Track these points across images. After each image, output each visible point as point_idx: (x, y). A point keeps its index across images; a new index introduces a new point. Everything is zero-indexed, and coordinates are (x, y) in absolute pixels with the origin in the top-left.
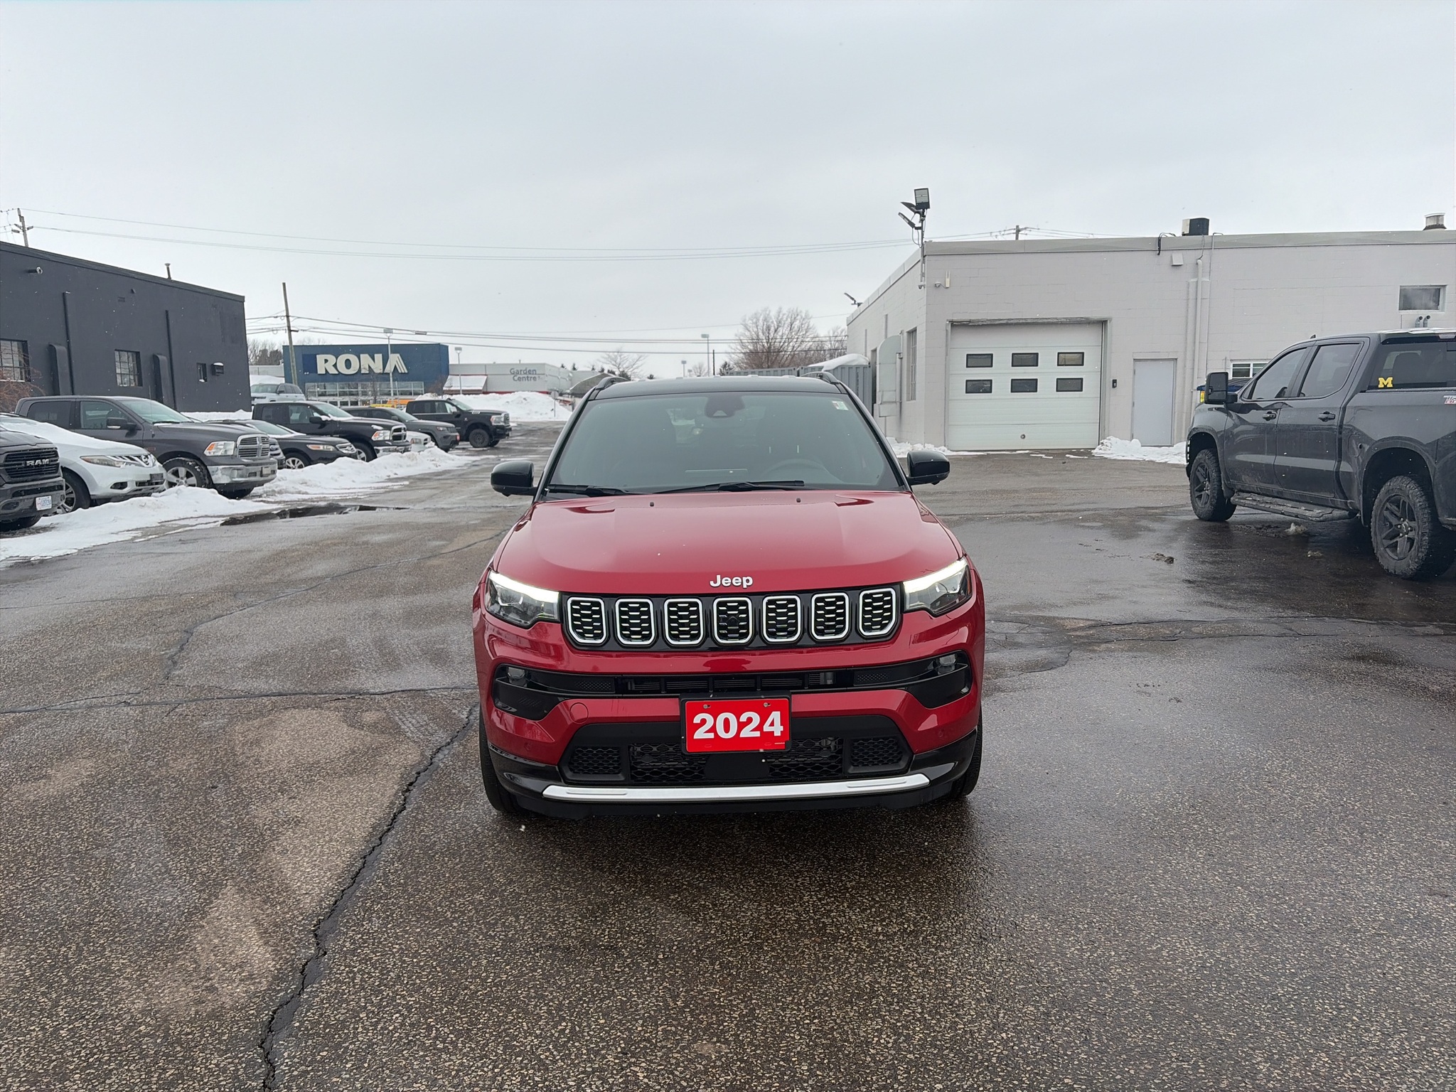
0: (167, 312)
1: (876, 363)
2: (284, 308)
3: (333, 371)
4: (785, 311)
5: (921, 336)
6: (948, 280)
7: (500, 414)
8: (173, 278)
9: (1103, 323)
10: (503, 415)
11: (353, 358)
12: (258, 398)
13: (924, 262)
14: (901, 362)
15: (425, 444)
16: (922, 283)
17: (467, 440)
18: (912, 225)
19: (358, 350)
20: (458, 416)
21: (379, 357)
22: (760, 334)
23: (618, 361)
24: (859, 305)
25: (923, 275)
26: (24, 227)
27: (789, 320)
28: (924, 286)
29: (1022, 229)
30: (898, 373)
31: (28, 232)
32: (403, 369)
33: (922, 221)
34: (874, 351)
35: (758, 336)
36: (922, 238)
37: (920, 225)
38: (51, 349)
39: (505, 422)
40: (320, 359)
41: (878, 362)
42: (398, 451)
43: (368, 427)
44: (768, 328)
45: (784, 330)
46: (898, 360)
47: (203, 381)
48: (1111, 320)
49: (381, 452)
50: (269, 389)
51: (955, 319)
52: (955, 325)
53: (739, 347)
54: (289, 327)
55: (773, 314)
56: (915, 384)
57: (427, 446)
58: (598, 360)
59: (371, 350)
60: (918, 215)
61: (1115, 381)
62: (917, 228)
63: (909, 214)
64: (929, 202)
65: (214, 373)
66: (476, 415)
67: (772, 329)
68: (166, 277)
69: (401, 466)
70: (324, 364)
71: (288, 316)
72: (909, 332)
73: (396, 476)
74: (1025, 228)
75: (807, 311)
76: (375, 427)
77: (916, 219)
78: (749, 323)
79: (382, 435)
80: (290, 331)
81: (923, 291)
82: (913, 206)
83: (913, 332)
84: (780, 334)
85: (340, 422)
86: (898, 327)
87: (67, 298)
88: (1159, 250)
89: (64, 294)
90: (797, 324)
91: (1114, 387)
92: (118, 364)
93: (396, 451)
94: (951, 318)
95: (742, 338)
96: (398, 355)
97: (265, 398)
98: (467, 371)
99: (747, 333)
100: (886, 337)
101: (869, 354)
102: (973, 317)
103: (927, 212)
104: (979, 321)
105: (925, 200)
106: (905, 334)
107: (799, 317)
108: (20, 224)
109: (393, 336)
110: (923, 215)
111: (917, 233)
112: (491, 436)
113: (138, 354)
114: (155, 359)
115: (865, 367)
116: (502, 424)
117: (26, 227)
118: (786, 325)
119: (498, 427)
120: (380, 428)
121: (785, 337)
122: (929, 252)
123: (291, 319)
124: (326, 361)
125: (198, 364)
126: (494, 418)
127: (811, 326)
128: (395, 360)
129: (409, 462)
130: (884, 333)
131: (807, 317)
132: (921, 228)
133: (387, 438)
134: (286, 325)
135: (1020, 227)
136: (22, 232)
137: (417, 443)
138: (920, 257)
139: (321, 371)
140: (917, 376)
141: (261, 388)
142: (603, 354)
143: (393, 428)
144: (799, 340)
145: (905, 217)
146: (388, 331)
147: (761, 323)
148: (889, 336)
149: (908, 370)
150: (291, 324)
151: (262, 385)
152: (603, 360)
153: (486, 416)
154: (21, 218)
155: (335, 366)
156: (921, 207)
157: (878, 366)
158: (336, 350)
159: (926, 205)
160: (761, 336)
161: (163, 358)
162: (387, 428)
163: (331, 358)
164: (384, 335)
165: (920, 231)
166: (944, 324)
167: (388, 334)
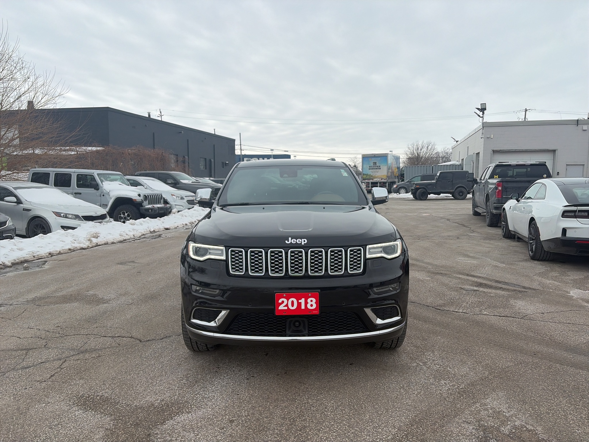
0: (214, 145)
1: (463, 164)
2: (240, 142)
4: (425, 142)
5: (481, 155)
6: (492, 136)
8: (216, 134)
9: (554, 151)
13: (483, 129)
14: (473, 165)
16: (482, 137)
18: (479, 116)
22: (415, 151)
23: (355, 161)
24: (457, 142)
25: (483, 134)
26: (161, 115)
27: (427, 146)
28: (483, 138)
29: (528, 110)
30: (472, 168)
33: (483, 115)
34: (463, 160)
35: (413, 152)
36: (483, 120)
37: (482, 116)
38: (184, 157)
41: (464, 164)
44: (418, 149)
45: (424, 150)
46: (472, 164)
48: (557, 150)
51: (495, 149)
52: (494, 152)
53: (406, 156)
54: (241, 148)
55: (420, 143)
56: (478, 172)
58: (347, 161)
60: (482, 113)
61: (558, 173)
62: (481, 117)
63: (478, 112)
64: (486, 108)
67: (420, 149)
68: (214, 133)
71: (241, 145)
72: (476, 154)
74: (529, 110)
75: (434, 142)
77: (481, 114)
78: (410, 146)
80: (241, 150)
81: (483, 139)
82: (480, 109)
83: (478, 154)
84: (423, 151)
86: (473, 151)
87: (188, 141)
88: (578, 124)
90: (430, 147)
91: (558, 175)
92: (200, 162)
94: (493, 149)
95: (407, 152)
99: (409, 151)
100: (468, 155)
101: (461, 161)
102: (501, 149)
103: (485, 112)
104: (504, 150)
105: (484, 107)
106: (475, 154)
107: (431, 144)
109: (273, 152)
110: (483, 113)
111: (481, 119)
113: (206, 159)
114: (210, 161)
115: (459, 165)
118: (425, 148)
121: (424, 152)
122: (485, 126)
123: (242, 146)
125: (222, 162)
127: (435, 148)
130: (467, 153)
131: (434, 145)
132: (483, 117)
134: (240, 148)
135: (527, 109)
136: (160, 117)
138: (482, 127)
140: (479, 169)
142: (350, 159)
144: (431, 154)
145: (476, 113)
146: (272, 150)
147: (415, 146)
148: (469, 155)
149: (476, 167)
150: (242, 148)
152: (349, 161)
154: (161, 112)
156: (483, 109)
157: (464, 166)
159: (485, 109)
160: (415, 152)
161: (212, 160)
164: (271, 152)
165: (482, 118)
166: (490, 151)
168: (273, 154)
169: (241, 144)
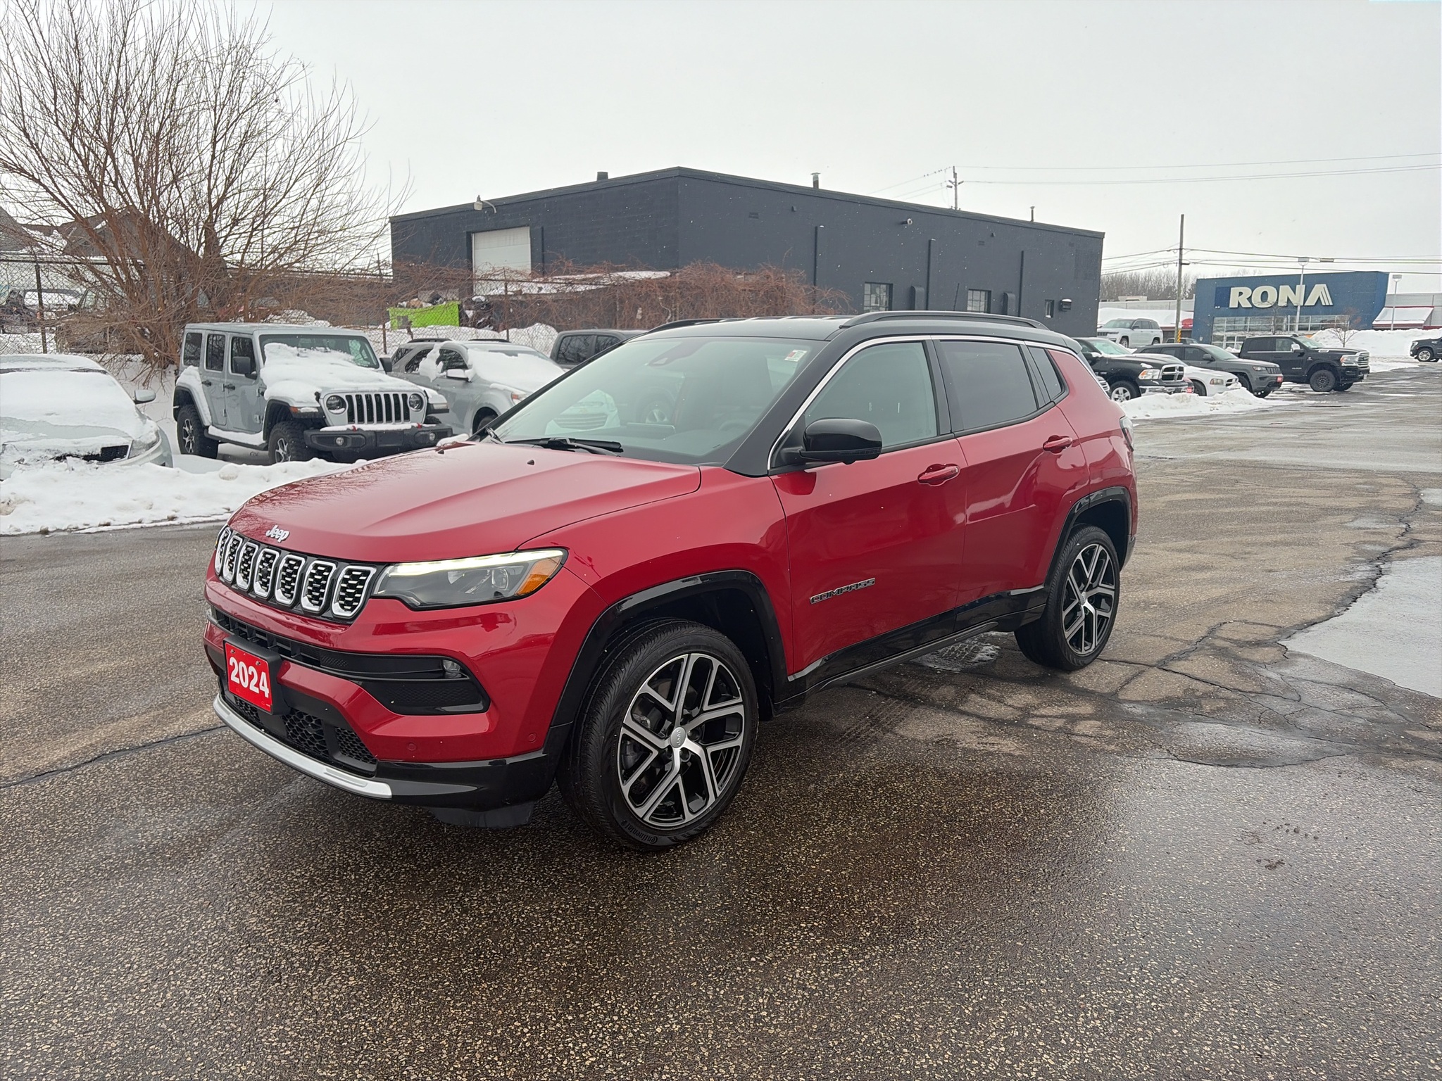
0: (1023, 252)
2: (1178, 242)
3: (1246, 304)
7: (1355, 353)
8: (1036, 221)
10: (1358, 354)
11: (1271, 290)
12: (1111, 333)
15: (1227, 385)
17: (1308, 382)
19: (1277, 281)
20: (1302, 354)
21: (1301, 288)
26: (956, 182)
31: (958, 186)
32: (1327, 301)
38: (912, 290)
39: (1359, 363)
40: (1234, 291)
42: (1165, 392)
43: (1137, 365)
47: (1049, 316)
49: (1147, 391)
50: (1128, 325)
54: (1180, 260)
57: (1229, 387)
59: (1292, 281)
65: (1061, 309)
66: (1324, 354)
68: (1029, 220)
69: (1162, 408)
70: (1237, 298)
71: (1181, 249)
73: (1147, 418)
76: (1144, 365)
79: (1149, 374)
80: (1181, 264)
85: (1110, 360)
87: (932, 244)
89: (930, 241)
92: (969, 302)
93: (1164, 391)
96: (1325, 285)
97: (1117, 333)
98: (1407, 302)
108: (953, 180)
109: (1308, 265)
112: (1337, 379)
113: (990, 292)
116: (1354, 364)
117: (958, 182)
119: (1348, 368)
120: (1150, 366)
123: (1184, 251)
124: (1241, 294)
125: (1046, 300)
126: (1345, 357)
128: (1320, 291)
129: (1178, 404)
133: (1156, 378)
134: (1178, 258)
136: (954, 187)
137: (1217, 384)
139: (1233, 304)
141: (1118, 324)
143: (1164, 367)
146: (1303, 259)
150: (1184, 257)
151: (1119, 321)
153: (1336, 355)
154: (955, 175)
155: (1249, 299)
158: (1253, 282)
161: (1013, 296)
162: (1157, 366)
163: (1247, 291)
164: (1299, 265)
167: (1303, 263)
168: (1306, 272)
169: (1184, 247)
